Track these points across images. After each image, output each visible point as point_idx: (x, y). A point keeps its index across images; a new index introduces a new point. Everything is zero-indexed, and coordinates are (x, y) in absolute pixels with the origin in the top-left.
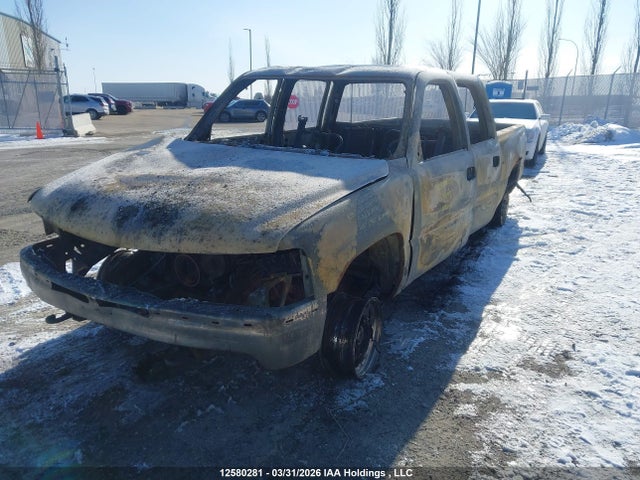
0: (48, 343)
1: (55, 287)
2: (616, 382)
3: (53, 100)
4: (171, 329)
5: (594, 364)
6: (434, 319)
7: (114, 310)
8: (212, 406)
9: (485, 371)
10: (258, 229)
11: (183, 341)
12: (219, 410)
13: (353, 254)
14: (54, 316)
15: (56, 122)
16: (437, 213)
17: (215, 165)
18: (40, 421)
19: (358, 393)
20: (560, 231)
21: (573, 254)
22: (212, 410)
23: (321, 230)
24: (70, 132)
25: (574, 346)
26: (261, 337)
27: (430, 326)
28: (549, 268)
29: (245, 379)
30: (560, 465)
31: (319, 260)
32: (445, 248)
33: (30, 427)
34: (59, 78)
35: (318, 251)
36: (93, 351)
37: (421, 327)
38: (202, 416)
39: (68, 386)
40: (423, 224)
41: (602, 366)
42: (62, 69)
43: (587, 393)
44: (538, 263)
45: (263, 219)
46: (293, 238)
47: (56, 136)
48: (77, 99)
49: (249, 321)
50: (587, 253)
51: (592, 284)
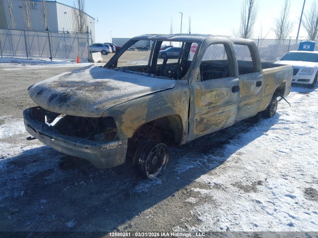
0: (35, 149)
1: (28, 126)
2: (277, 198)
3: (85, 46)
4: (61, 146)
5: (271, 189)
6: (204, 158)
7: (44, 136)
8: (82, 182)
9: (213, 184)
10: (95, 107)
11: (65, 152)
12: (85, 184)
13: (143, 122)
14: (30, 137)
15: (86, 56)
16: (207, 107)
17: (101, 78)
18: (16, 178)
19: (147, 186)
20: (302, 123)
21: (302, 135)
22: (82, 184)
23: (125, 110)
24: (90, 60)
25: (266, 179)
26: (91, 153)
27: (200, 162)
28: (282, 140)
29: (103, 173)
30: (220, 230)
31: (122, 123)
32: (216, 125)
33: (11, 180)
34: (88, 36)
35: (122, 119)
36: (50, 154)
37: (195, 161)
38: (77, 185)
39: (33, 167)
40: (197, 111)
41: (274, 190)
42: (90, 32)
43: (257, 201)
44: (278, 137)
45: (100, 103)
46: (109, 112)
47: (85, 62)
48: (99, 45)
49: (87, 146)
50: (311, 135)
51: (301, 151)
